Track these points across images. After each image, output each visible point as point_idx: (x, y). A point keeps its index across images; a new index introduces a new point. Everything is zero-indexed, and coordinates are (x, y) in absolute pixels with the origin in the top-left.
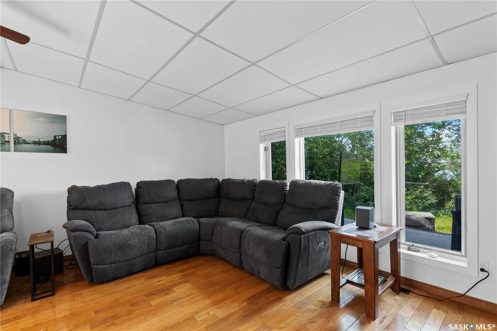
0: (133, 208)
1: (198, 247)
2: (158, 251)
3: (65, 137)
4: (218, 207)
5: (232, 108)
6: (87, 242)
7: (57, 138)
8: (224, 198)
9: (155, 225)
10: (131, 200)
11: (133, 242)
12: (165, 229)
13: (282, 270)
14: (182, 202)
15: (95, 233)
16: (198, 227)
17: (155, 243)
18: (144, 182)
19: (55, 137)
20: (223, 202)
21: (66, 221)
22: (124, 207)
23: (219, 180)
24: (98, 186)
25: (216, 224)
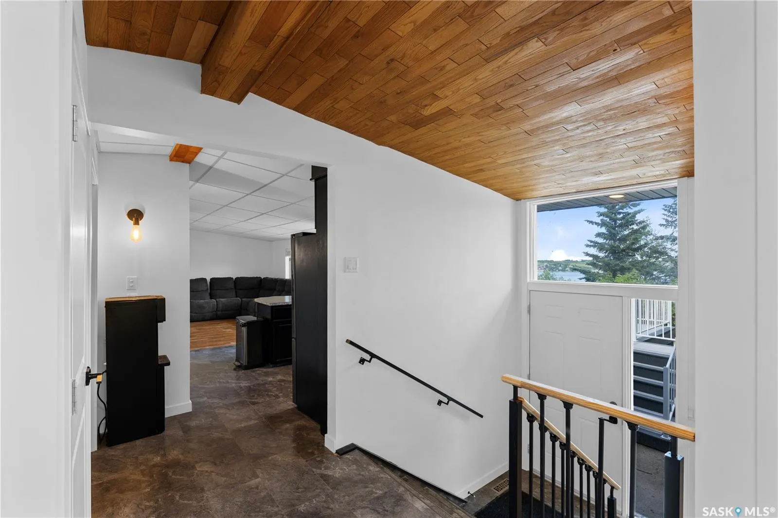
0: (208, 291)
1: (240, 312)
2: (217, 312)
9: (217, 300)
10: (207, 288)
11: (205, 305)
12: (222, 302)
14: (237, 289)
16: (240, 302)
17: (216, 308)
18: (215, 278)
22: (205, 290)
25: (250, 301)
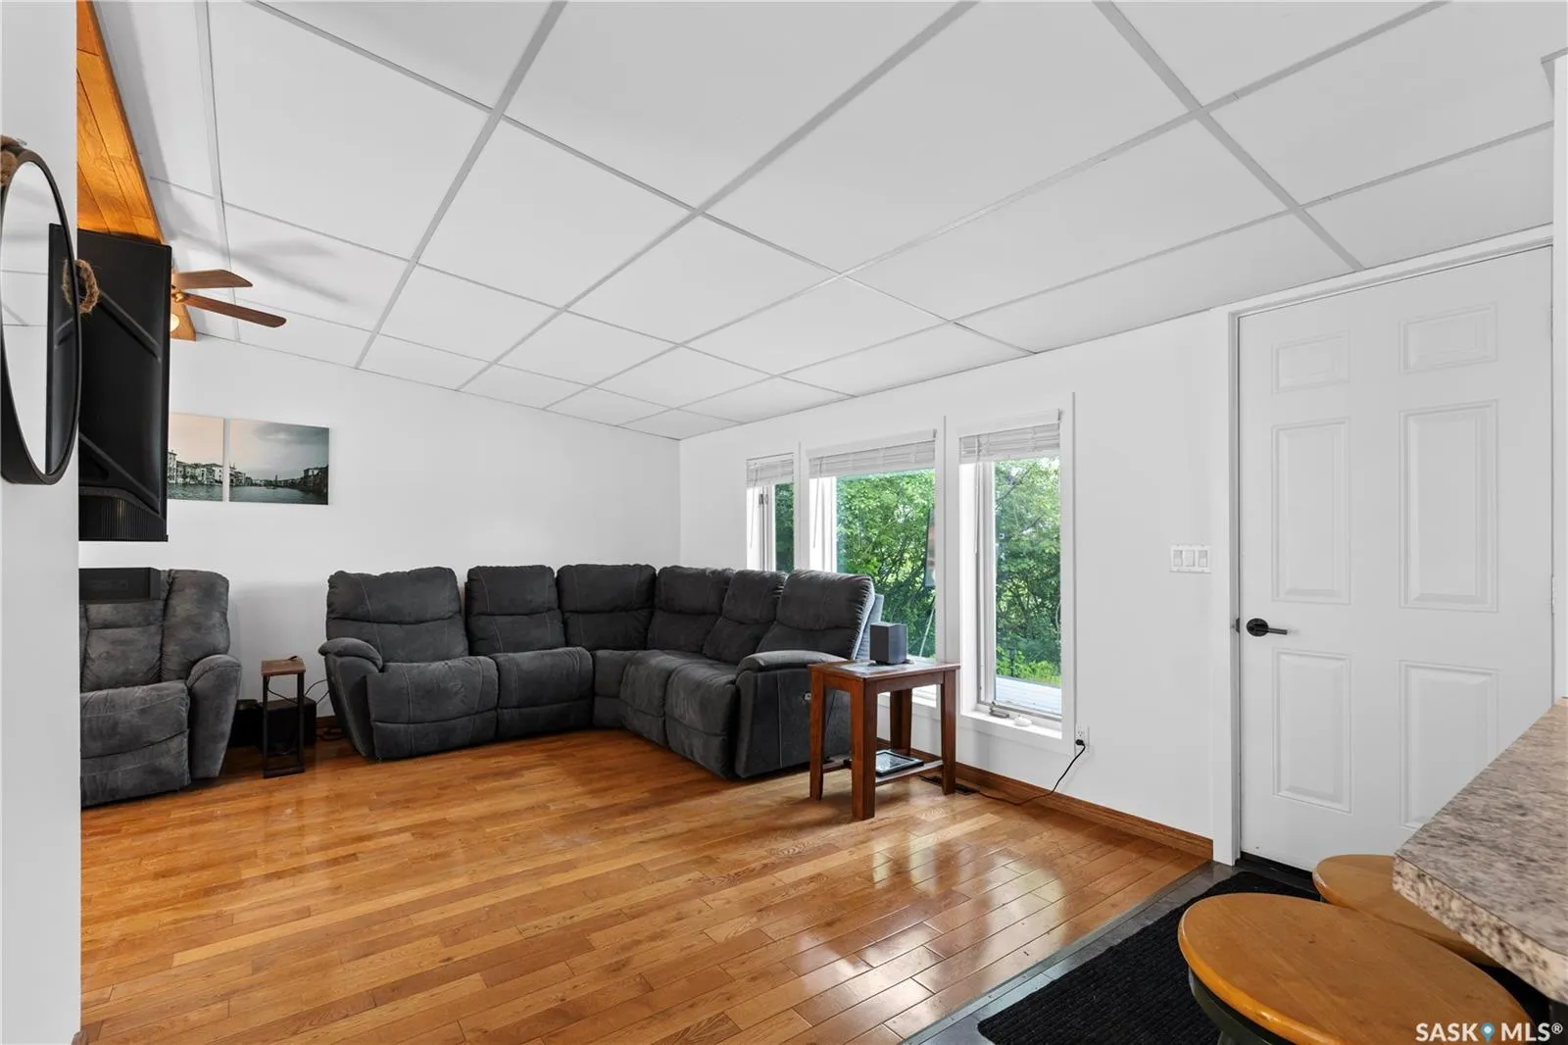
0: (460, 621)
1: (591, 706)
2: (502, 708)
3: (324, 471)
4: (646, 629)
5: (678, 409)
6: (365, 677)
7: (310, 473)
8: (661, 609)
9: (497, 657)
10: (454, 607)
11: (452, 684)
12: (518, 665)
13: (724, 740)
14: (567, 615)
15: (380, 662)
16: (591, 667)
17: (497, 692)
18: (485, 568)
19: (306, 471)
20: (659, 618)
21: (326, 640)
22: (438, 619)
23: (654, 570)
24: (387, 574)
25: (629, 661)
